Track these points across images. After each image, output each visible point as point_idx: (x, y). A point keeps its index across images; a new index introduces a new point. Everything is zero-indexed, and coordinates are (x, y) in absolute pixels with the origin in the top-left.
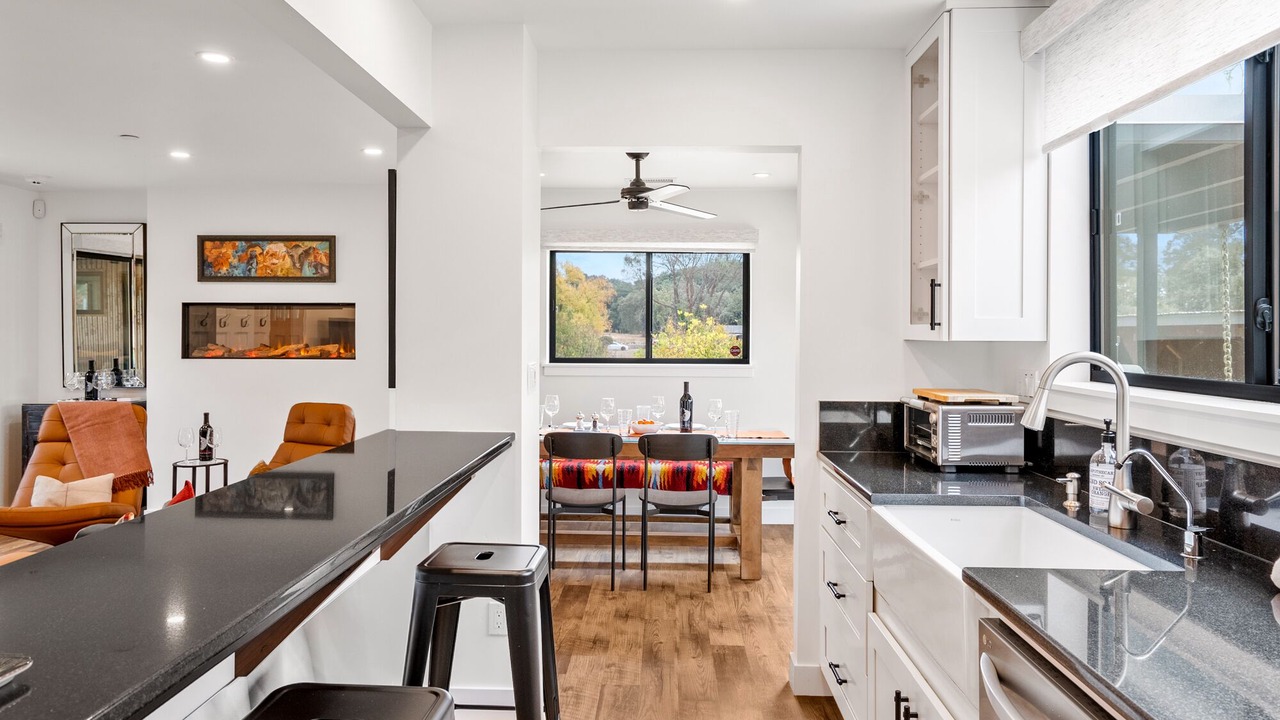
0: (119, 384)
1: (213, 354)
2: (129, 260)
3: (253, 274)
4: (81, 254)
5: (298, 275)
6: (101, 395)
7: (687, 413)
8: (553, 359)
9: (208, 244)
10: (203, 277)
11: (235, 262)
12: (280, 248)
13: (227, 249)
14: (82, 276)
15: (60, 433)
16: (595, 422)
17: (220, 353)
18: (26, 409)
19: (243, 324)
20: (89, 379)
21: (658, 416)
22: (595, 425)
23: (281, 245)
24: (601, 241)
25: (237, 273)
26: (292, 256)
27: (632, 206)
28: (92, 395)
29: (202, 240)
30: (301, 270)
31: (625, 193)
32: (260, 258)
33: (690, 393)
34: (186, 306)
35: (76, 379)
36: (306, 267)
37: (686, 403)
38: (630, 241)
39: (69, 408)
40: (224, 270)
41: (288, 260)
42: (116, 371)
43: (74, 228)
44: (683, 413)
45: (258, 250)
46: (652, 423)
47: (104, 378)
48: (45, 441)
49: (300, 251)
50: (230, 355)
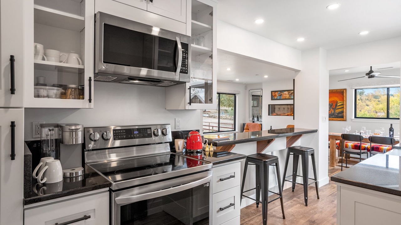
0: (258, 120)
1: (274, 115)
2: (260, 96)
3: (281, 98)
4: (252, 96)
5: (290, 98)
6: (255, 122)
7: (392, 133)
8: (356, 117)
9: (273, 93)
10: (272, 99)
11: (278, 96)
12: (287, 93)
13: (277, 94)
14: (253, 100)
15: (248, 128)
16: (360, 133)
17: (275, 115)
18: (243, 124)
19: (284, 109)
20: (253, 119)
21: (382, 133)
22: (360, 134)
23: (287, 92)
24: (370, 86)
25: (278, 98)
26: (289, 94)
27: (369, 77)
28: (254, 122)
29: (272, 92)
30: (291, 97)
31: (367, 74)
32: (283, 95)
33: (393, 127)
34: (269, 105)
35: (251, 119)
36: (292, 96)
37: (391, 130)
38: (380, 85)
39: (249, 124)
40: (276, 98)
41: (288, 95)
42: (258, 118)
43: (251, 91)
44: (390, 132)
45: (282, 93)
46: (379, 134)
47: (256, 119)
48: (245, 129)
49: (291, 93)
50: (277, 115)
